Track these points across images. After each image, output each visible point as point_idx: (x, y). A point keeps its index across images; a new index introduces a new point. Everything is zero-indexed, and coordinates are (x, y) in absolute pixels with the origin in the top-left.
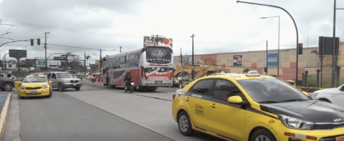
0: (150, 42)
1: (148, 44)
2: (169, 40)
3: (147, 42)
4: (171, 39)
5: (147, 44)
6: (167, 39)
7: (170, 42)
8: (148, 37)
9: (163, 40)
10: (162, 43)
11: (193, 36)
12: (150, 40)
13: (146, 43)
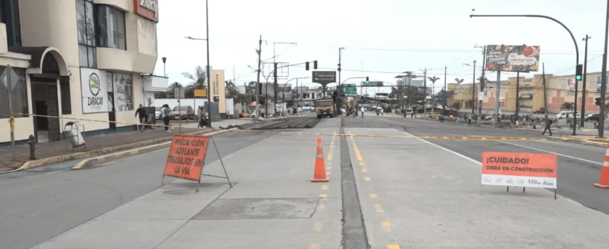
0: (497, 54)
1: (494, 57)
2: (534, 48)
3: (492, 54)
4: (537, 47)
5: (492, 58)
6: (530, 48)
7: (535, 53)
8: (495, 47)
9: (522, 49)
10: (519, 54)
11: (587, 38)
12: (497, 51)
13: (491, 56)
